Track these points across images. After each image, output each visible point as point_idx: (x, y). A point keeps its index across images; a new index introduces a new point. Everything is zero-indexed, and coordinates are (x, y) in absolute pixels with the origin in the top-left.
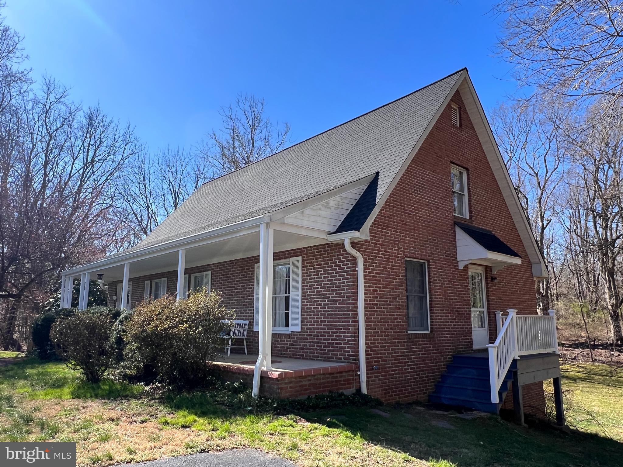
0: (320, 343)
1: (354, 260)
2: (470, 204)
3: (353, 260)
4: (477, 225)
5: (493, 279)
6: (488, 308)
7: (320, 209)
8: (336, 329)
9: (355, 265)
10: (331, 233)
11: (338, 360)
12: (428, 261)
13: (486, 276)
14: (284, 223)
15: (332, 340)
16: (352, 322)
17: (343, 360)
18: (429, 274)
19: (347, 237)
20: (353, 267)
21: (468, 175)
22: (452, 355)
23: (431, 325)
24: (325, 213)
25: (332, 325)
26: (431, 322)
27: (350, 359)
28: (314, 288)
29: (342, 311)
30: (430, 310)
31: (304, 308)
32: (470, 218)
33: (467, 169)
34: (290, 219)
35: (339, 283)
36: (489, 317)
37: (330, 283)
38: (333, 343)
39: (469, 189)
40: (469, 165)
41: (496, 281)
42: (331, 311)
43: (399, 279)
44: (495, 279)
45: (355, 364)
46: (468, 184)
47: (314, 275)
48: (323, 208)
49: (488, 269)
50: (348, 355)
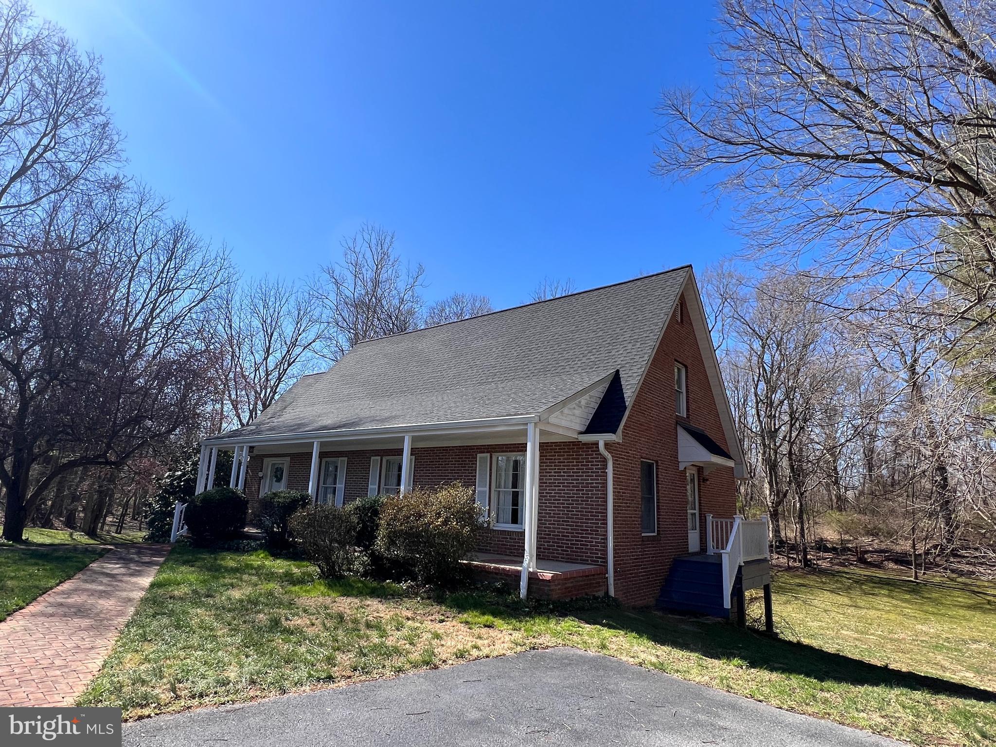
0: (562, 543)
1: (605, 461)
2: (687, 402)
3: (603, 461)
4: (693, 425)
5: (705, 480)
6: (700, 510)
7: (574, 408)
8: (581, 530)
9: (605, 467)
10: (581, 433)
11: (584, 562)
12: (657, 462)
13: (699, 477)
14: (549, 423)
15: (576, 541)
16: (601, 524)
17: (590, 562)
18: (657, 475)
19: (601, 439)
20: (603, 469)
21: (687, 372)
22: (673, 558)
23: (658, 527)
24: (577, 412)
25: (576, 526)
26: (658, 524)
27: (598, 561)
28: (555, 486)
29: (590, 512)
30: (657, 512)
31: (542, 506)
32: (688, 417)
33: (686, 367)
34: (553, 419)
35: (587, 483)
36: (700, 519)
37: (575, 482)
38: (578, 545)
39: (687, 387)
40: (688, 362)
41: (708, 482)
42: (576, 511)
43: (637, 480)
44: (707, 480)
45: (604, 566)
46: (687, 382)
47: (555, 472)
48: (576, 407)
49: (700, 470)
50: (596, 557)
